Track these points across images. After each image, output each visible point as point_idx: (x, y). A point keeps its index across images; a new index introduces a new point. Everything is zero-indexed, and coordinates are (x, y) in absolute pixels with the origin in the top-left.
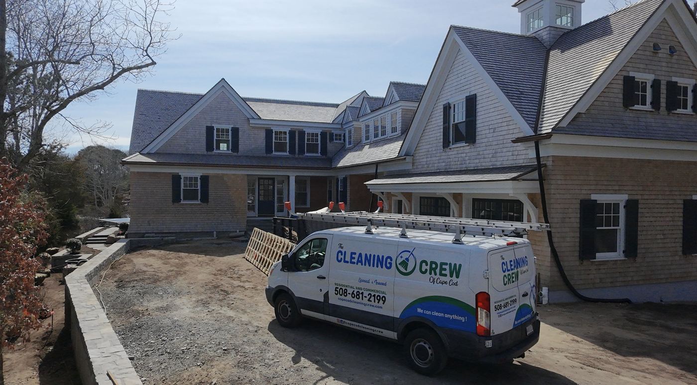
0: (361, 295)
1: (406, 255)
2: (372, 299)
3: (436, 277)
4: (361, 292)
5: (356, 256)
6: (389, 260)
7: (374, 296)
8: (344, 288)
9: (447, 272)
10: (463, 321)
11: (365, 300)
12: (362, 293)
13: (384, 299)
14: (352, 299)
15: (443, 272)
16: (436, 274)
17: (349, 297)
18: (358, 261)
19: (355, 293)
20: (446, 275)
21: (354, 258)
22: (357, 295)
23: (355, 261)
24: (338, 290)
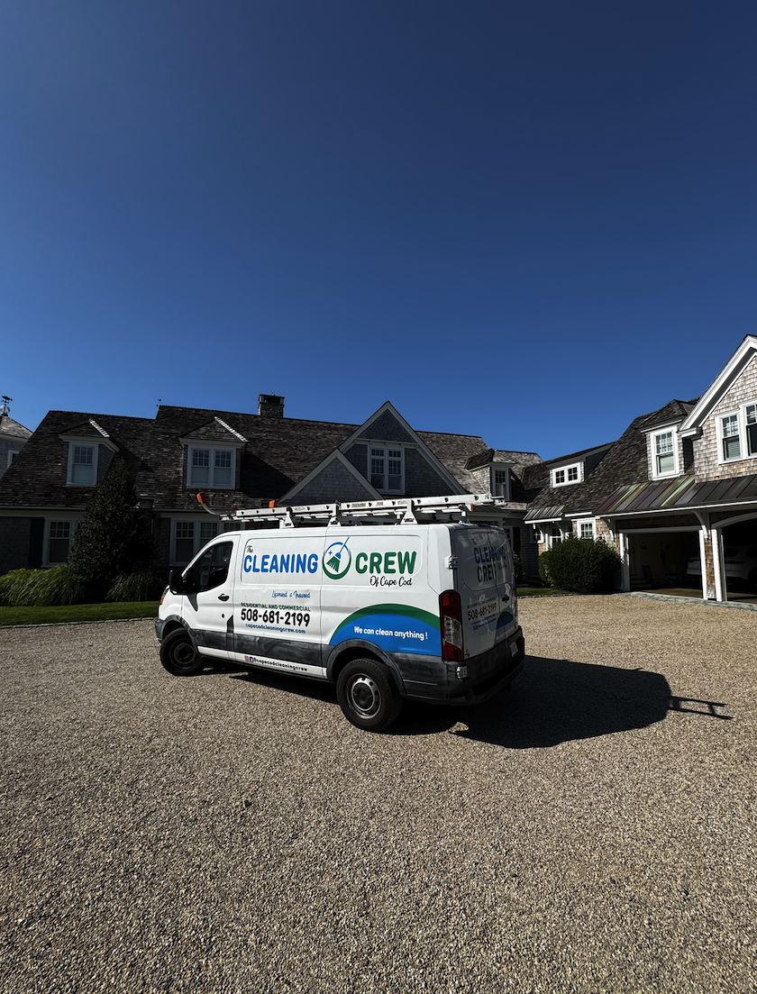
0: (275, 617)
1: (336, 549)
2: (291, 620)
3: (379, 576)
4: (275, 611)
5: (269, 561)
6: (313, 560)
7: (294, 615)
8: (253, 609)
9: (396, 566)
10: (423, 639)
11: (282, 624)
12: (278, 613)
13: (307, 618)
14: (264, 624)
15: (390, 567)
16: (379, 572)
17: (260, 621)
18: (272, 567)
19: (268, 614)
20: (393, 571)
21: (267, 564)
22: (271, 616)
23: (268, 567)
24: (246, 612)
